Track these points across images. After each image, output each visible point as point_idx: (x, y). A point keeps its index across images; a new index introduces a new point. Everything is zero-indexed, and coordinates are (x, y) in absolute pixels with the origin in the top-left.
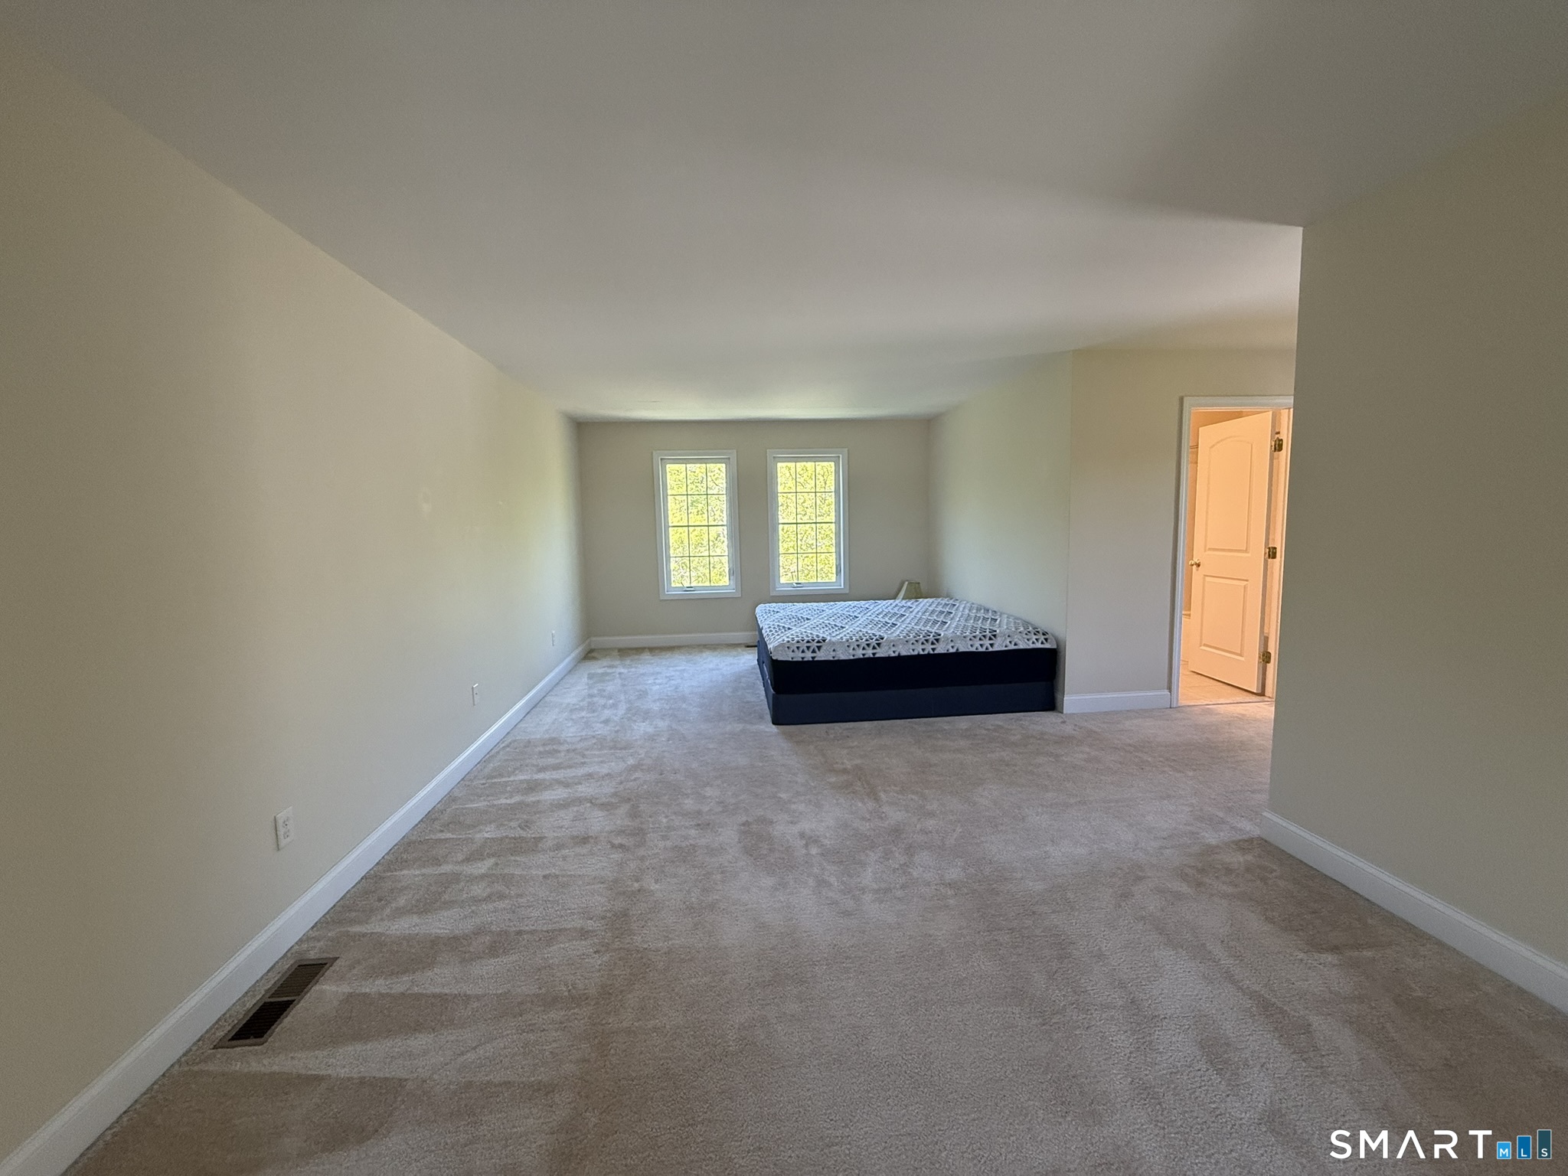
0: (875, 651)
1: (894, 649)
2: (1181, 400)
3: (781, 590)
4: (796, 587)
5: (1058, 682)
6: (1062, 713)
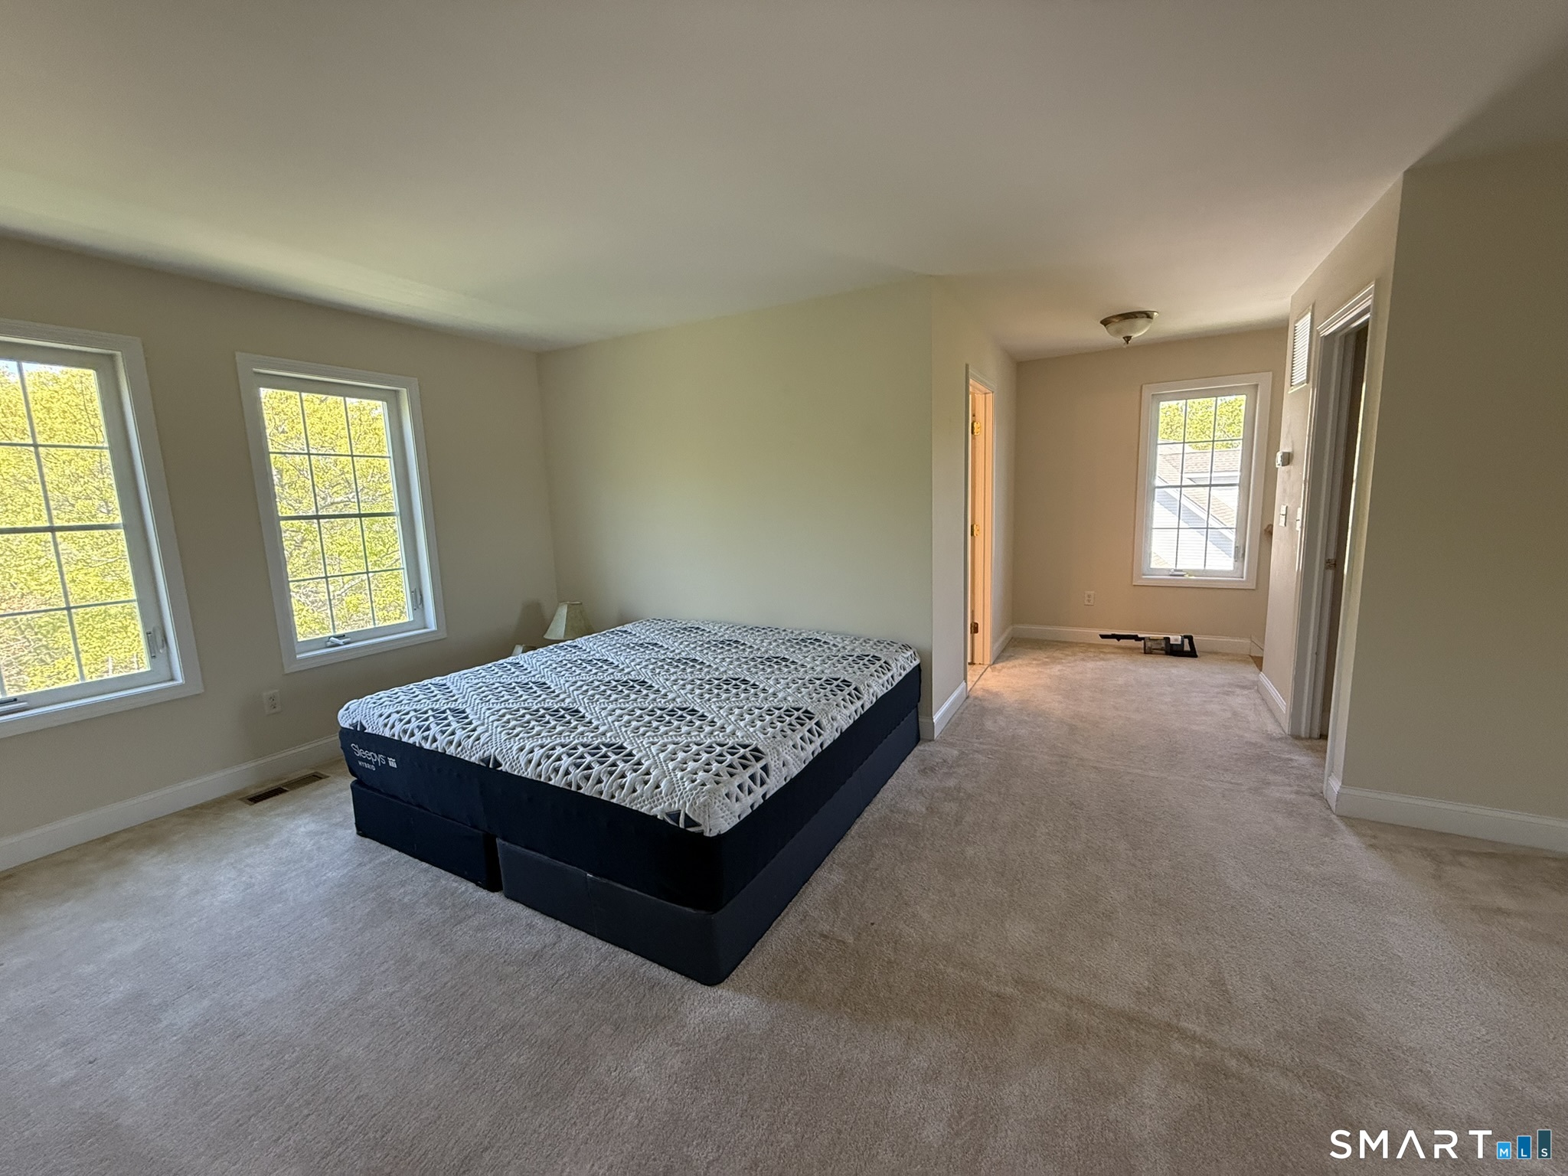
2: (967, 367)
3: (307, 659)
4: (338, 645)
5: (922, 705)
6: (933, 740)
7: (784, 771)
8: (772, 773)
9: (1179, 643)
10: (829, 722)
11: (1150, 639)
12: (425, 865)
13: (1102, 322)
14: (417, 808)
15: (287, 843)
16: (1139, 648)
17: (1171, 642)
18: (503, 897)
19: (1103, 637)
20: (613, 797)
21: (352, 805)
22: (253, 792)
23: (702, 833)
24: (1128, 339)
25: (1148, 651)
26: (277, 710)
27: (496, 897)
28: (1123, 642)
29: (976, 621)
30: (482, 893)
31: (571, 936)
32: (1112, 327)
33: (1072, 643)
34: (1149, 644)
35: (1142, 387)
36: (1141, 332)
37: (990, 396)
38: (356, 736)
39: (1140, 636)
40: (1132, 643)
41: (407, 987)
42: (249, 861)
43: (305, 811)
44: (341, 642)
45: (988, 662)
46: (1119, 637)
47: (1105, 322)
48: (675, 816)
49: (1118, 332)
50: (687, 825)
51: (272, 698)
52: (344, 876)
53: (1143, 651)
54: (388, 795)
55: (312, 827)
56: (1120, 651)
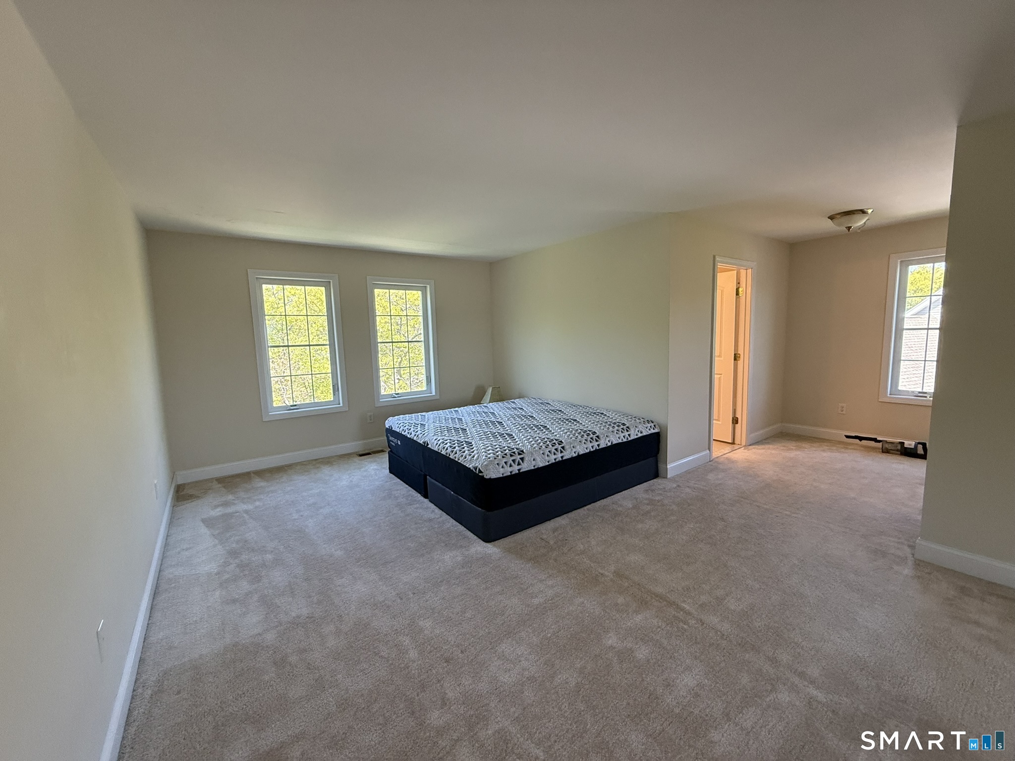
0: (562, 454)
1: (574, 450)
2: (714, 257)
3: (383, 401)
4: (396, 397)
5: (661, 456)
6: (667, 478)
7: (533, 463)
8: (525, 462)
9: (913, 447)
10: (570, 447)
11: (886, 442)
12: (407, 486)
13: (829, 218)
14: (406, 462)
15: (366, 471)
16: (879, 448)
17: (905, 446)
18: (428, 501)
19: (847, 437)
20: (442, 451)
21: (388, 458)
22: (361, 453)
23: (483, 476)
24: (849, 228)
25: (886, 451)
26: (372, 421)
27: (426, 500)
28: (864, 442)
29: (737, 416)
30: (422, 498)
31: (445, 517)
32: (835, 221)
33: (825, 439)
34: (887, 446)
35: (889, 256)
36: (860, 222)
37: (750, 271)
38: (390, 432)
39: (878, 439)
40: (872, 443)
41: (387, 519)
42: (353, 474)
43: (374, 462)
44: (396, 396)
45: (744, 444)
46: (861, 439)
47: (831, 218)
48: (476, 468)
49: (839, 225)
50: (479, 473)
51: (370, 416)
52: (380, 484)
53: (881, 451)
54: (399, 457)
55: (376, 467)
56: (862, 449)
